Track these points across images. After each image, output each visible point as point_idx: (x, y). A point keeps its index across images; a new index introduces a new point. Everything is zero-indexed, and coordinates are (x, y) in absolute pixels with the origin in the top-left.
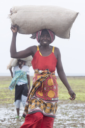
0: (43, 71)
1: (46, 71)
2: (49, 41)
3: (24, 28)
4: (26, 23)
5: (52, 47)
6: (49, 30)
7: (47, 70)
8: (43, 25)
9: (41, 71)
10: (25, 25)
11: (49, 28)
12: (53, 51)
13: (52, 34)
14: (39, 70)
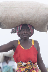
0: (26, 63)
1: (29, 63)
2: (28, 35)
3: (5, 24)
4: (7, 19)
5: (32, 40)
6: (29, 24)
7: (30, 61)
8: (23, 20)
9: (24, 64)
10: (6, 20)
11: (29, 22)
12: (33, 44)
13: (32, 28)
14: (22, 62)
